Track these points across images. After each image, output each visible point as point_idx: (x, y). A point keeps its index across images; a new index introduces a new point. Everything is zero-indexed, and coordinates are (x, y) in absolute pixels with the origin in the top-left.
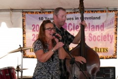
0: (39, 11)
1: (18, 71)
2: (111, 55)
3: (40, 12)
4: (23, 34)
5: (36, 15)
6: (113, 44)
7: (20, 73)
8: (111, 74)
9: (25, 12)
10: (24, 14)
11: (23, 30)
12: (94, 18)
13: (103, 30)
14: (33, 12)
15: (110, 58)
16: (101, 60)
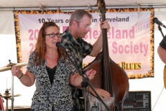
0: (39, 9)
1: (7, 98)
2: (146, 73)
3: (40, 12)
4: (17, 43)
5: (35, 15)
6: (149, 58)
7: (10, 101)
8: (145, 102)
9: (17, 11)
10: (17, 14)
11: (17, 38)
12: (120, 20)
13: (133, 37)
14: (30, 11)
15: (144, 77)
16: (130, 81)
